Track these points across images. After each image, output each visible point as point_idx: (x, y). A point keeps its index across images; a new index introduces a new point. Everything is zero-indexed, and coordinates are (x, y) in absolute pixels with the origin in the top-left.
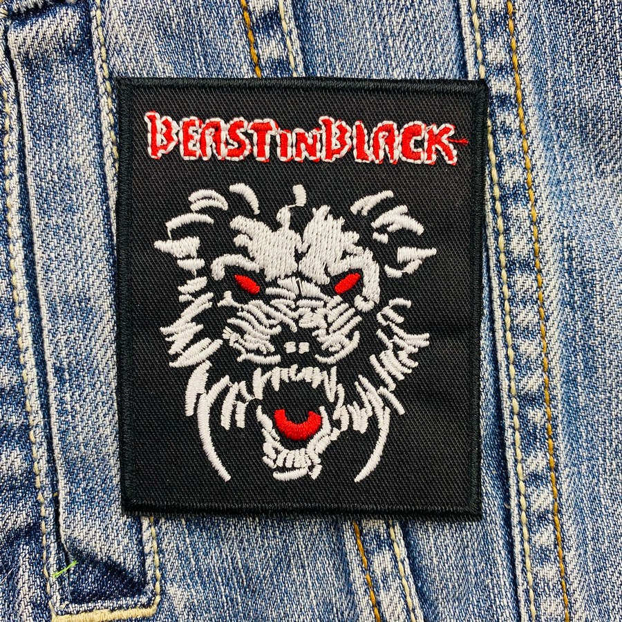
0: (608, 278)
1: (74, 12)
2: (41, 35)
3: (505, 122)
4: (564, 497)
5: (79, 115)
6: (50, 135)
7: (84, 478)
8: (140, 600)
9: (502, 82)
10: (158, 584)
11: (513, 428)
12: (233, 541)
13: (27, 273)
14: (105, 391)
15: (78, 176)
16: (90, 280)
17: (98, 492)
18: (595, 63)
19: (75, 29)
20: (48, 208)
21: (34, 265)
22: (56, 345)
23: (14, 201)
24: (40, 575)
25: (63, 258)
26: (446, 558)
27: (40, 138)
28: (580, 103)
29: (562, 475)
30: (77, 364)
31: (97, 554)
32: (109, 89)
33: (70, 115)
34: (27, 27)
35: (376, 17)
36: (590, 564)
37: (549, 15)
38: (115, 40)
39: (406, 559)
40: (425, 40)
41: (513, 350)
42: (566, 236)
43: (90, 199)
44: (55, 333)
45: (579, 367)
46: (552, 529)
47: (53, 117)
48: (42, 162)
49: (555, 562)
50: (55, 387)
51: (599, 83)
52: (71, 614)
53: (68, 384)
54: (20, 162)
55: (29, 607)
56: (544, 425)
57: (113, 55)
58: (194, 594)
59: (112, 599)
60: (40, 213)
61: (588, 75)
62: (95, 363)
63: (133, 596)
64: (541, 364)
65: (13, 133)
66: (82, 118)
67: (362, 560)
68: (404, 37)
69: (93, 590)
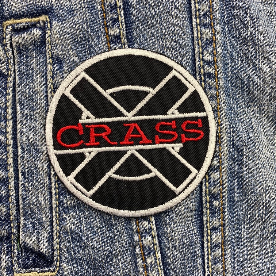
0: (249, 149)
1: (39, 31)
2: (25, 39)
3: (210, 84)
4: (226, 238)
5: (39, 71)
6: (26, 78)
7: (31, 218)
8: (51, 269)
9: (210, 68)
10: (58, 262)
11: (207, 208)
12: (90, 248)
13: (13, 133)
14: (42, 183)
15: (36, 95)
16: (39, 137)
17: (37, 224)
18: (248, 62)
19: (39, 37)
20: (24, 108)
21: (17, 130)
22: (23, 163)
23: (10, 104)
24: (10, 256)
25: (28, 128)
26: (176, 259)
27: (22, 79)
28: (241, 77)
29: (226, 229)
30: (31, 171)
31: (34, 249)
32: (51, 62)
33: (35, 71)
34: (20, 35)
35: (160, 39)
36: (236, 266)
37: (230, 41)
38: (54, 43)
39: (160, 259)
40: (179, 49)
41: (208, 176)
42: (232, 131)
43: (41, 105)
44: (23, 158)
45: (235, 185)
46: (221, 250)
47: (28, 71)
48: (22, 88)
49: (221, 264)
50: (22, 180)
51: (250, 70)
52: (22, 273)
53: (27, 179)
54: (13, 88)
55: (5, 269)
56: (220, 207)
57: (54, 48)
58: (73, 268)
59: (39, 268)
60: (20, 109)
61: (245, 66)
62: (39, 171)
63: (48, 267)
64: (219, 182)
65: (12, 77)
66: (40, 72)
67: (142, 258)
68: (171, 48)
69: (31, 264)
